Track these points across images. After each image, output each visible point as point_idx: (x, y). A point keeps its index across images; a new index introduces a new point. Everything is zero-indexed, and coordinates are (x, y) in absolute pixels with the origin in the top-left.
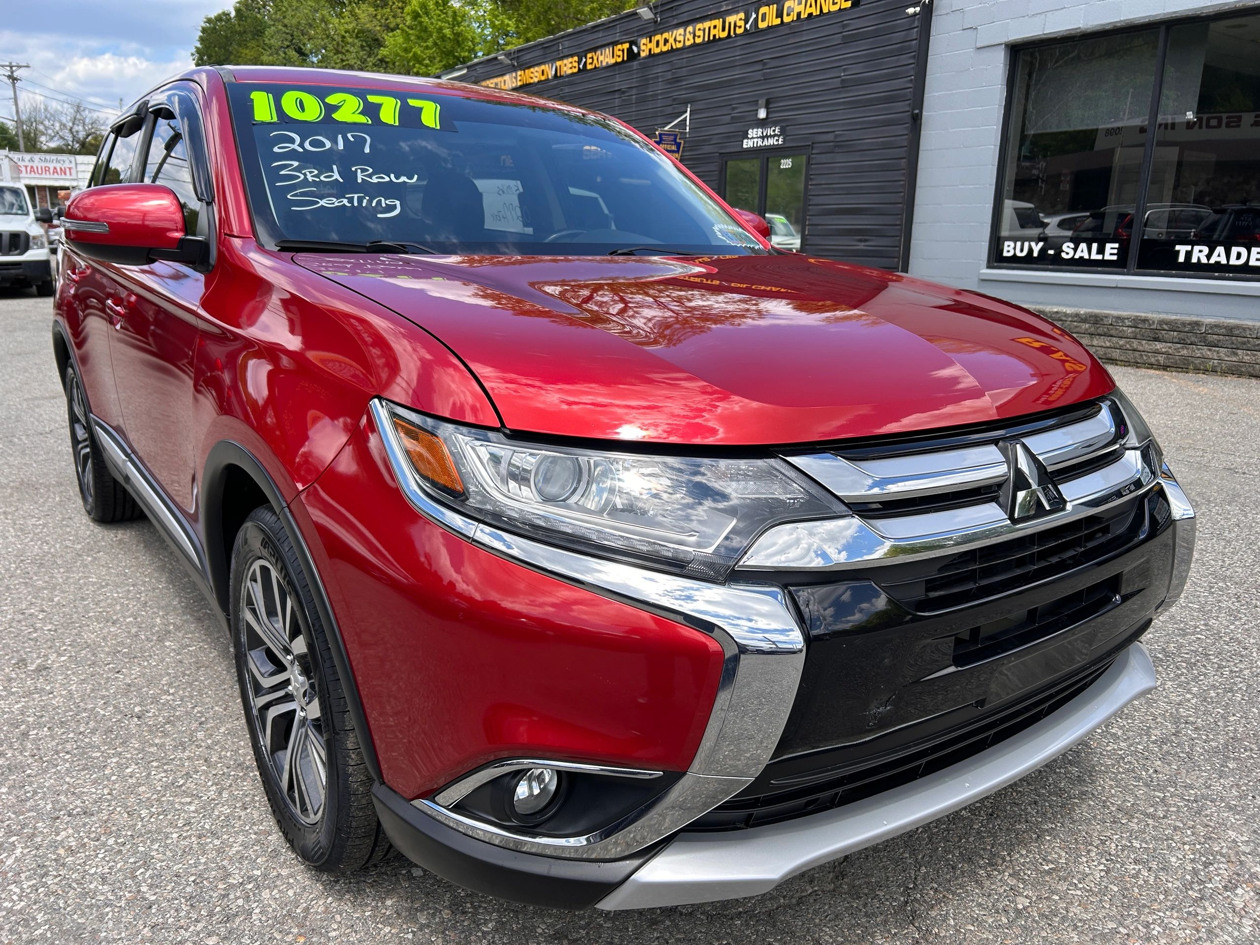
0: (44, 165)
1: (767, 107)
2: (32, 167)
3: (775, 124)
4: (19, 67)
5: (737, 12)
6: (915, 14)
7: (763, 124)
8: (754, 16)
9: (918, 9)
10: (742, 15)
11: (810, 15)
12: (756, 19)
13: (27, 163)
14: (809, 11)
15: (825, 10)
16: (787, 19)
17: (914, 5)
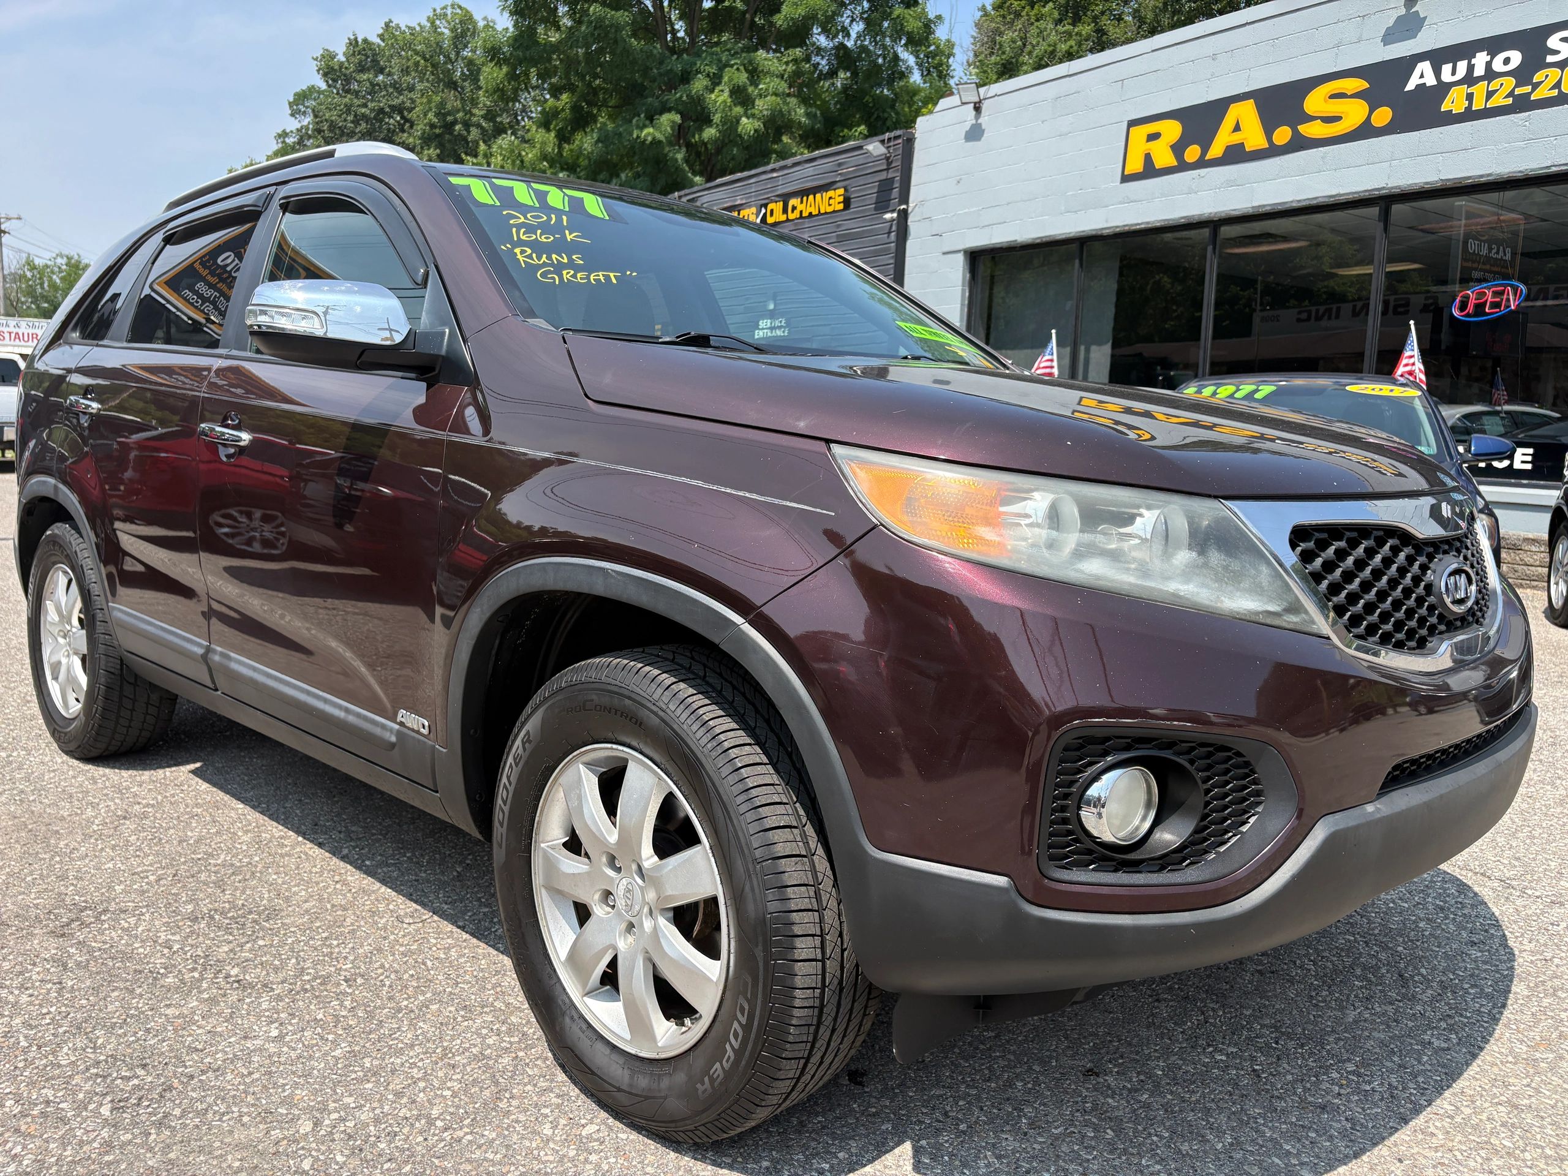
0: (31, 331)
1: (774, 299)
2: (17, 334)
3: (782, 315)
4: (8, 219)
5: (750, 207)
6: (892, 220)
7: (772, 315)
8: (763, 211)
9: (895, 215)
10: (754, 210)
11: (810, 213)
12: (765, 214)
13: (12, 329)
14: (809, 210)
15: (822, 211)
16: (791, 216)
17: (893, 211)
